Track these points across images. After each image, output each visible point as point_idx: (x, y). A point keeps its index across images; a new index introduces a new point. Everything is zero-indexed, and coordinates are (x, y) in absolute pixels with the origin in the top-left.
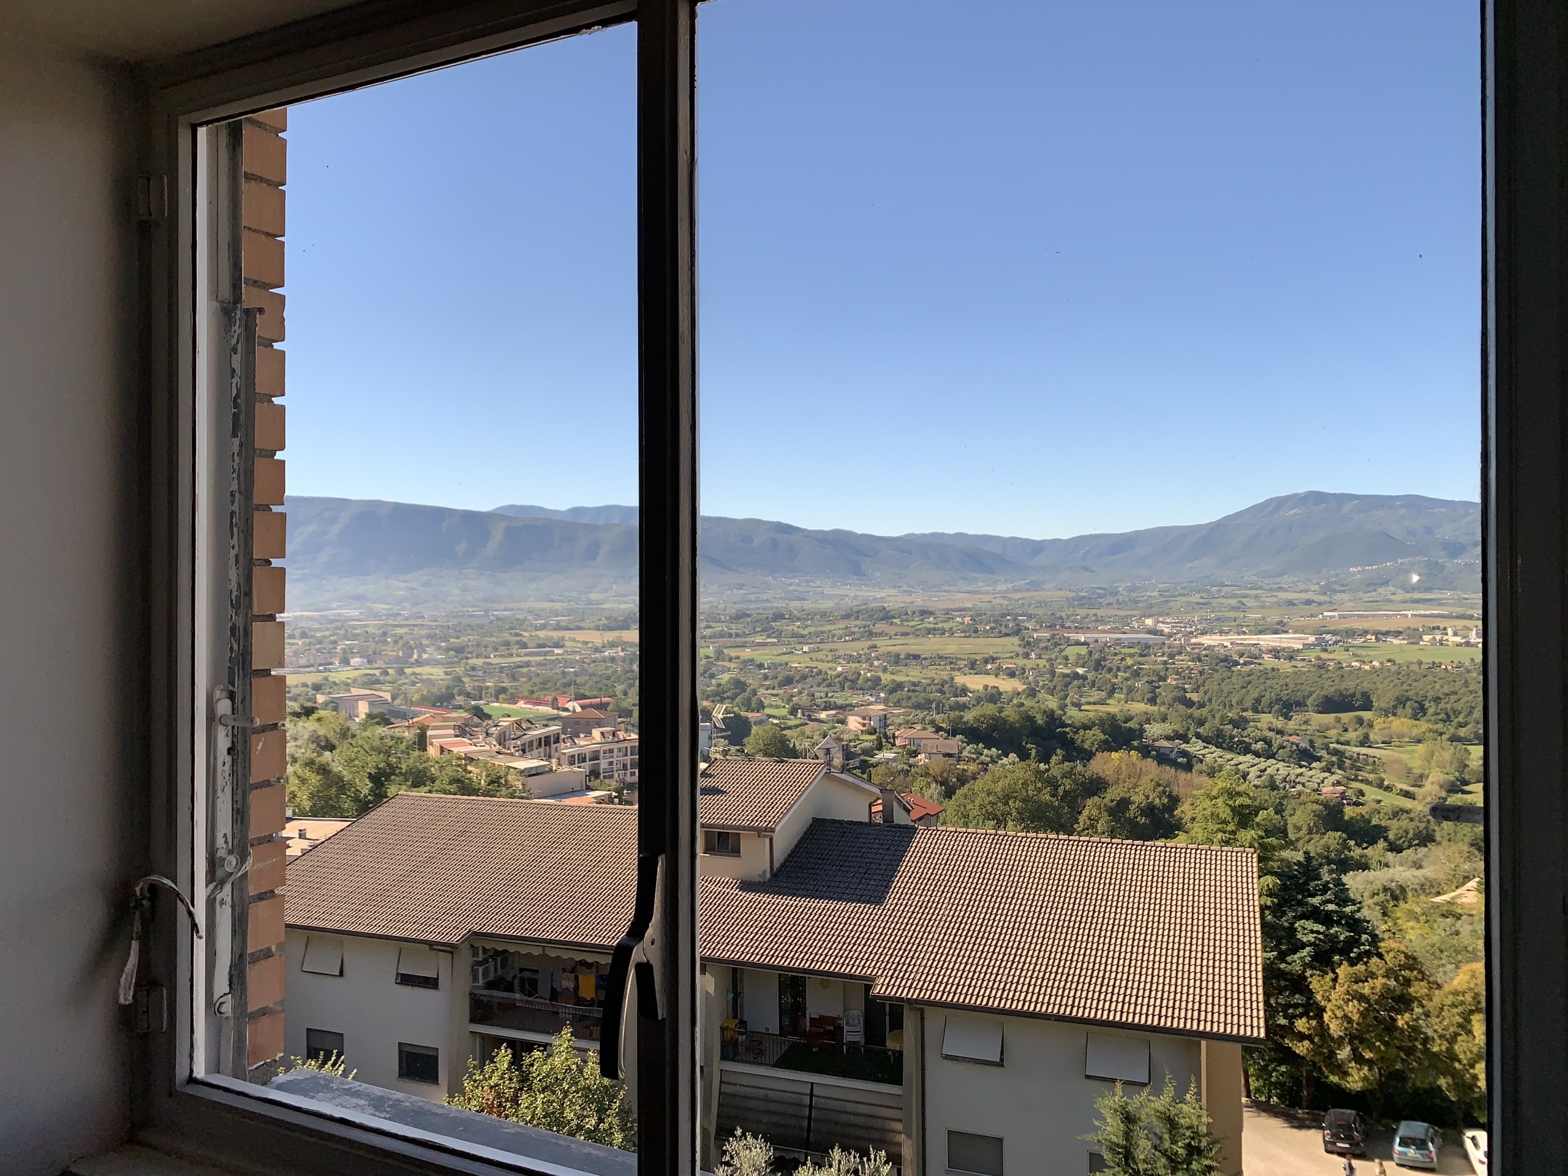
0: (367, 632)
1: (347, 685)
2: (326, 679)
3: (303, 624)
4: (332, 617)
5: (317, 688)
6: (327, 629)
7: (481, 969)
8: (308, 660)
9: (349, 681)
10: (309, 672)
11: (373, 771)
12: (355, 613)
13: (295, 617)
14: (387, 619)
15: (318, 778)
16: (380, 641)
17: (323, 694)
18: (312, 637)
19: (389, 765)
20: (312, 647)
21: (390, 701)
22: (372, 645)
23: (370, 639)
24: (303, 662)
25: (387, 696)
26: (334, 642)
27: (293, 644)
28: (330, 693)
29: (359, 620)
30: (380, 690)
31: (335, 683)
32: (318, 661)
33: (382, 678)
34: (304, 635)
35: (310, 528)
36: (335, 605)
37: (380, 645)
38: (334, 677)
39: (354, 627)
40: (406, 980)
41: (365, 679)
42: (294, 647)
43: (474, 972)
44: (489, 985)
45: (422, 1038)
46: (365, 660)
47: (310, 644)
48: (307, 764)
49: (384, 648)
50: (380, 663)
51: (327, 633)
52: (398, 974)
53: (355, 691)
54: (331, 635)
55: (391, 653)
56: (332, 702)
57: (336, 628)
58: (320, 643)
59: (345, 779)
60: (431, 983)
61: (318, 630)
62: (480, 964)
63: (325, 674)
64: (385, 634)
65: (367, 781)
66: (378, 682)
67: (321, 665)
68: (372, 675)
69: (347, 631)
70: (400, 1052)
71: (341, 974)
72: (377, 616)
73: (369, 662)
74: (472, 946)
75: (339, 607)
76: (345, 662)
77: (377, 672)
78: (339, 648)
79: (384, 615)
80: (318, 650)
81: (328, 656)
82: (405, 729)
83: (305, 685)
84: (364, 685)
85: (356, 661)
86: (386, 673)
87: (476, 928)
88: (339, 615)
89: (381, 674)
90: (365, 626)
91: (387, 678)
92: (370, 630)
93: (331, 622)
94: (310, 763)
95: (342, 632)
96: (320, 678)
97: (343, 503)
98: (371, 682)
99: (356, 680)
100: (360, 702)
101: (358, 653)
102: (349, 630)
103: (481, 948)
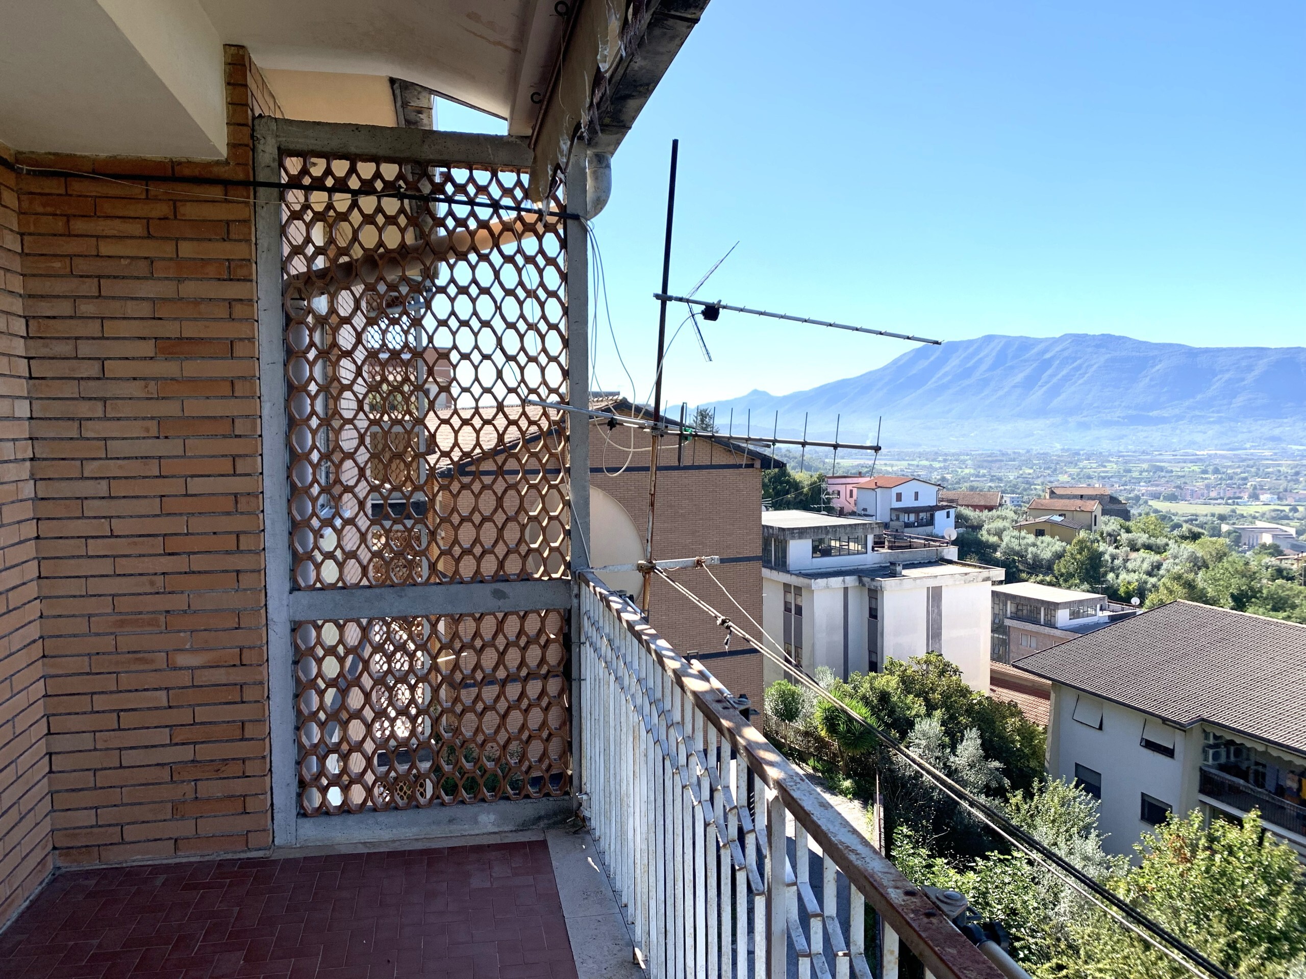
0: (1279, 471)
1: (1255, 518)
2: (1234, 511)
3: (1217, 461)
4: (1244, 456)
5: (1222, 518)
6: (1239, 467)
7: (1211, 752)
8: (1219, 494)
9: (1257, 515)
10: (1219, 504)
11: (1235, 592)
12: (1267, 453)
13: (1210, 456)
14: (1301, 460)
15: (1184, 591)
16: (1292, 480)
17: (1228, 524)
18: (1224, 473)
19: (1251, 588)
20: (1224, 482)
21: (1294, 535)
22: (1283, 484)
23: (1282, 477)
24: (1213, 494)
25: (1292, 531)
26: (1245, 479)
27: (1206, 479)
28: (1234, 524)
29: (1272, 460)
30: (1288, 525)
31: (1242, 516)
32: (1228, 495)
33: (1291, 514)
34: (1216, 471)
35: (1227, 376)
36: (1248, 445)
37: (1291, 484)
38: (1240, 510)
39: (1268, 466)
40: (1149, 745)
41: (1273, 514)
42: (1206, 481)
43: (1205, 752)
44: (1222, 768)
45: (1159, 794)
46: (1276, 497)
47: (1221, 479)
48: (1175, 579)
49: (1296, 486)
50: (1290, 501)
51: (1239, 470)
52: (1142, 739)
53: (1259, 524)
54: (1241, 473)
55: (1301, 492)
56: (1235, 532)
57: (1248, 466)
58: (1231, 478)
59: (1209, 595)
60: (1169, 753)
61: (1230, 467)
62: (1210, 746)
63: (1234, 507)
64: (1297, 474)
65: (1230, 600)
66: (1287, 518)
67: (1229, 498)
68: (1282, 511)
69: (1259, 469)
70: (1143, 801)
71: (1101, 728)
72: (1292, 456)
73: (1279, 498)
74: (1204, 731)
75: (1252, 447)
76: (1255, 497)
77: (1287, 509)
78: (1249, 484)
79: (1298, 456)
80: (1228, 486)
81: (1238, 491)
82: (1294, 562)
83: (1213, 515)
84: (1274, 519)
85: (1265, 497)
86: (1296, 510)
87: (1205, 716)
88: (1252, 454)
89: (1291, 510)
90: (1279, 465)
91: (1296, 515)
92: (1283, 469)
93: (1244, 460)
94: (1178, 578)
95: (1253, 470)
96: (1229, 510)
97: (1261, 352)
98: (1280, 517)
99: (1264, 514)
100: (1264, 534)
101: (1269, 489)
102: (1261, 469)
103: (1211, 735)
